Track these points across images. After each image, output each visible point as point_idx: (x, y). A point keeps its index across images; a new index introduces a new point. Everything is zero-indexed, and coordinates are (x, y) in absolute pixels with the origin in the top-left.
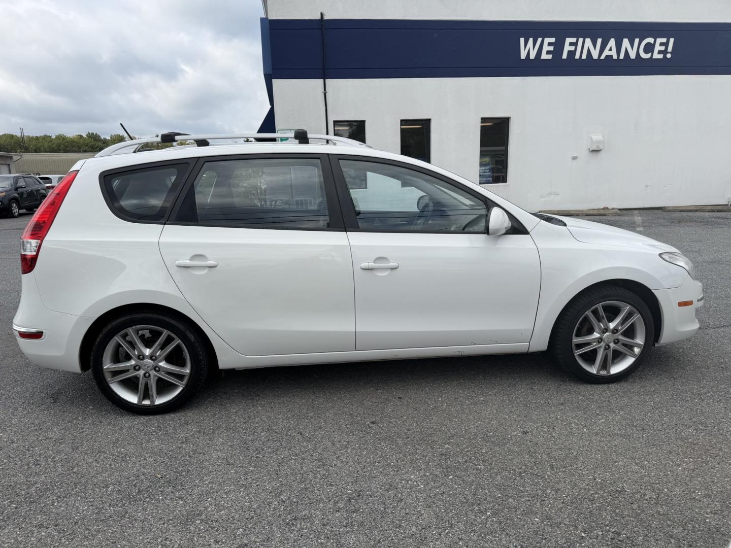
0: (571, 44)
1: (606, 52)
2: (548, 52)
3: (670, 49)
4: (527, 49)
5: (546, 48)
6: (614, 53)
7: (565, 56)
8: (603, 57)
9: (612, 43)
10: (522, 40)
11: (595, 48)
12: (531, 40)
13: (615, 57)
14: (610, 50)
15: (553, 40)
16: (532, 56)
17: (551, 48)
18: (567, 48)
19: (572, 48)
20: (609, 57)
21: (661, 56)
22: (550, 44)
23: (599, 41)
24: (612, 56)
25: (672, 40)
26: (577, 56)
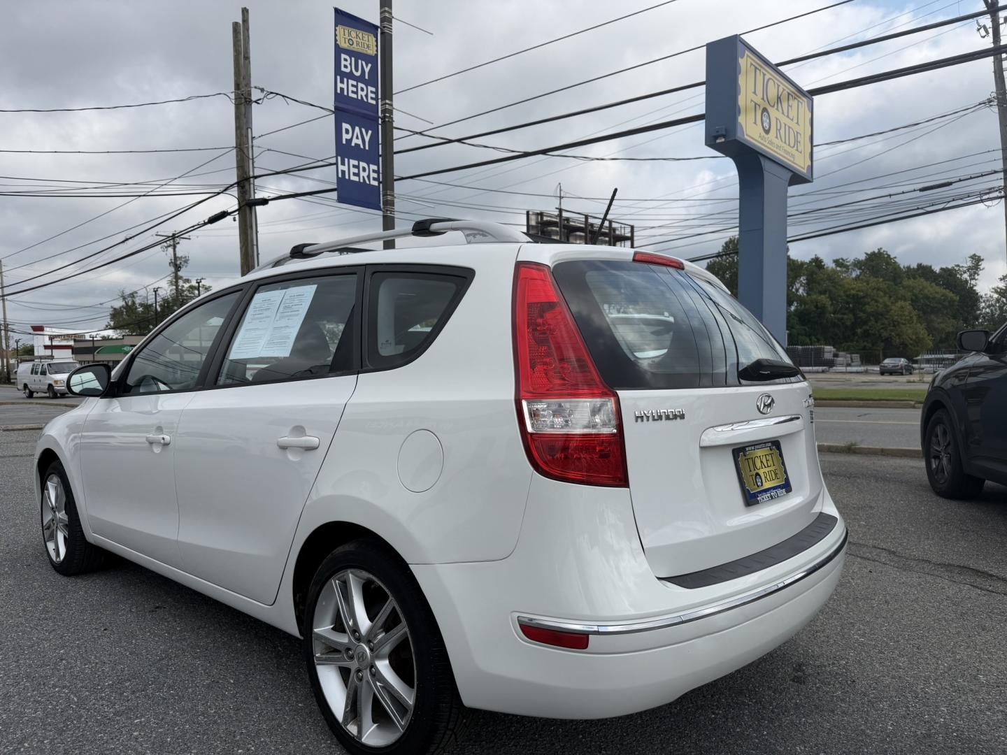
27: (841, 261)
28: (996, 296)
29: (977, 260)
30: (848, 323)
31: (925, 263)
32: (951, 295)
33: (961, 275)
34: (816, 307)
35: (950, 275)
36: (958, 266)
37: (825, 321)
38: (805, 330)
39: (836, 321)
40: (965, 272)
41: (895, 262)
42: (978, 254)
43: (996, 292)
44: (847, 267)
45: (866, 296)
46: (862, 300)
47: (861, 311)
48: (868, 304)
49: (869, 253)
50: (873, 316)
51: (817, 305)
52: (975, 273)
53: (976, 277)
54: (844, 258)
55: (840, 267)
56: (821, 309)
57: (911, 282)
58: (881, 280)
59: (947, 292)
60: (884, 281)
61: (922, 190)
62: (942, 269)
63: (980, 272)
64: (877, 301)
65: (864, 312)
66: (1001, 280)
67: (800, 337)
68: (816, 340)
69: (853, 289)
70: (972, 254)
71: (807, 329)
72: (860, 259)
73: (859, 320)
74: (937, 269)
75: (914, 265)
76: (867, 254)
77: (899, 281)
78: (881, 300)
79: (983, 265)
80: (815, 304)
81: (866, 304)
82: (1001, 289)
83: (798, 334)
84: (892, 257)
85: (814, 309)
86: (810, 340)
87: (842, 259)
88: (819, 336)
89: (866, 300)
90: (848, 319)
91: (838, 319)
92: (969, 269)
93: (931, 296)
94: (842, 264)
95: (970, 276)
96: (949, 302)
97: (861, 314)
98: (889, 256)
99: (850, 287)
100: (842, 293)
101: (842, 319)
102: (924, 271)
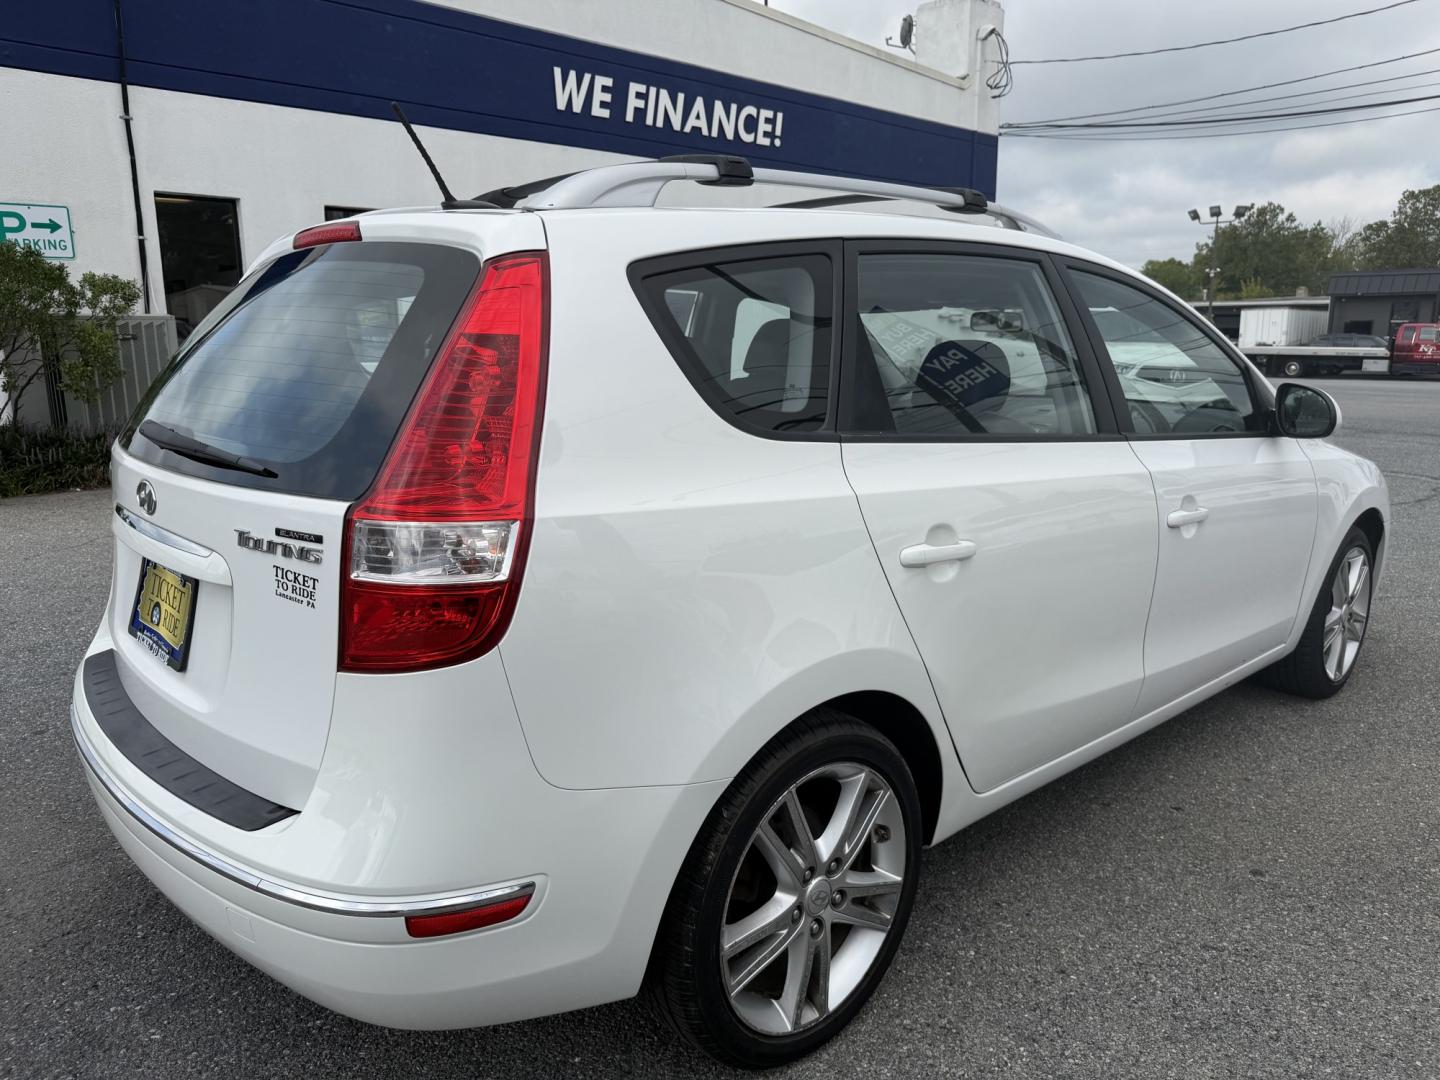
0: (639, 95)
1: (692, 122)
2: (603, 105)
3: (778, 132)
4: (568, 92)
5: (599, 96)
6: (702, 124)
7: (630, 117)
8: (687, 129)
9: (699, 105)
10: (557, 71)
11: (675, 108)
12: (572, 75)
13: (705, 132)
14: (698, 117)
15: (609, 82)
16: (577, 108)
17: (607, 98)
18: (633, 103)
19: (641, 104)
20: (696, 130)
21: (766, 142)
22: (605, 89)
23: (681, 97)
24: (700, 129)
25: (780, 116)
26: (649, 121)
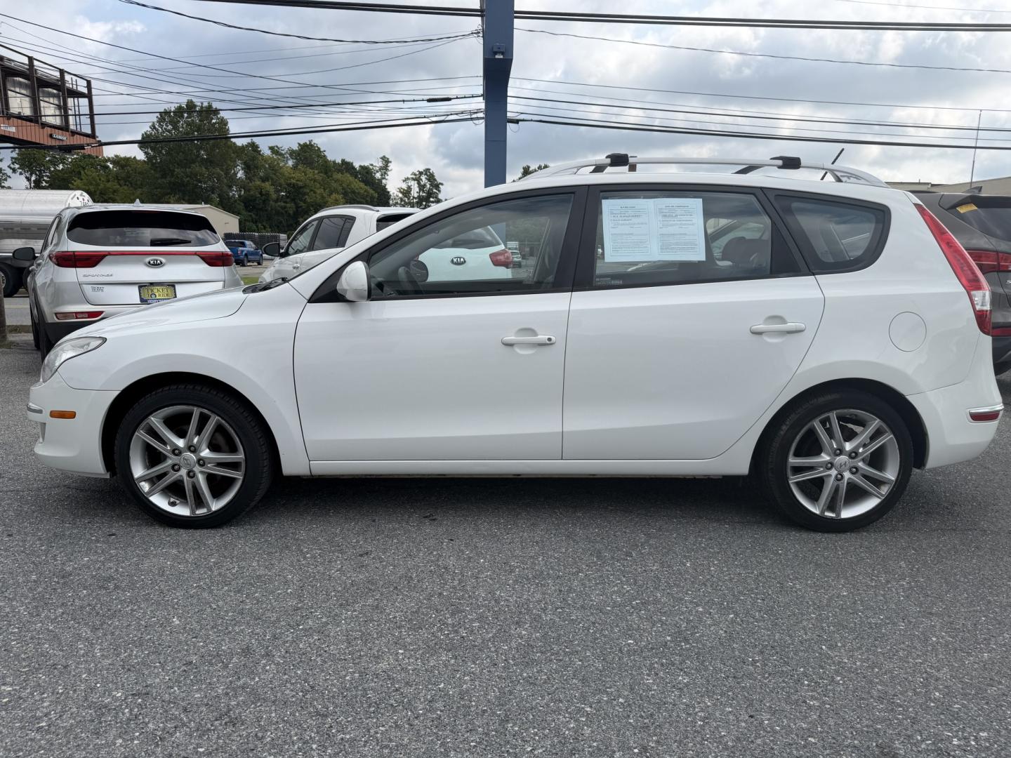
27: (276, 148)
28: (401, 195)
29: (386, 161)
30: (291, 212)
31: (348, 160)
32: (371, 191)
33: (375, 173)
34: (261, 193)
35: (367, 173)
36: (372, 165)
37: (270, 209)
38: (251, 216)
39: (279, 208)
40: (378, 172)
41: (325, 156)
42: (387, 156)
43: (401, 192)
44: (281, 155)
45: (305, 186)
46: (301, 190)
47: (301, 200)
48: (308, 194)
49: (302, 143)
50: (312, 206)
51: (261, 191)
52: (385, 173)
53: (387, 177)
54: (279, 146)
55: (276, 155)
56: (265, 196)
57: (339, 176)
58: (316, 172)
59: (368, 188)
60: (318, 173)
61: (430, 101)
62: (360, 166)
63: (389, 173)
64: (315, 193)
65: (305, 201)
66: (404, 181)
67: (248, 223)
68: (262, 227)
69: (293, 178)
70: (382, 156)
71: (254, 216)
72: (294, 149)
73: (300, 209)
74: (357, 165)
75: (339, 161)
76: (299, 144)
77: (330, 174)
78: (318, 192)
79: (391, 166)
80: (260, 190)
81: (305, 194)
82: (404, 190)
83: (245, 220)
84: (322, 150)
85: (259, 196)
86: (257, 227)
87: (277, 147)
88: (264, 224)
89: (305, 190)
90: (291, 207)
91: (282, 207)
92: (381, 169)
93: (357, 191)
94: (278, 152)
95: (382, 175)
96: (371, 198)
97: (302, 204)
98: (319, 149)
99: (290, 176)
100: (282, 181)
101: (285, 207)
102: (347, 166)
